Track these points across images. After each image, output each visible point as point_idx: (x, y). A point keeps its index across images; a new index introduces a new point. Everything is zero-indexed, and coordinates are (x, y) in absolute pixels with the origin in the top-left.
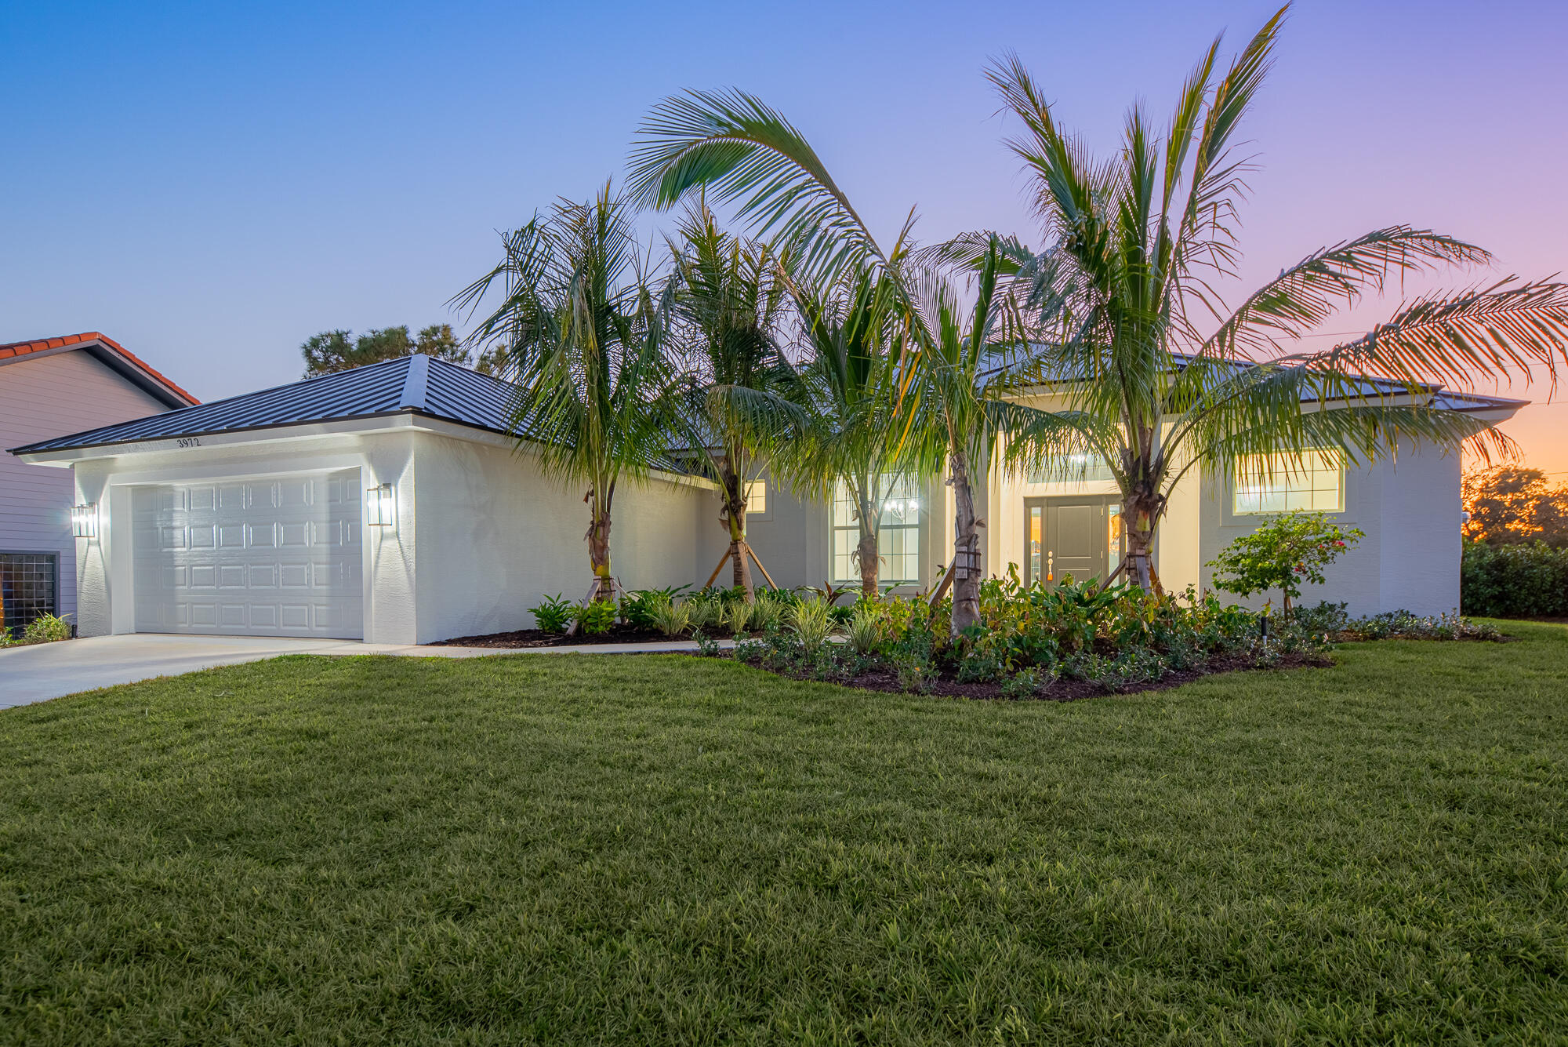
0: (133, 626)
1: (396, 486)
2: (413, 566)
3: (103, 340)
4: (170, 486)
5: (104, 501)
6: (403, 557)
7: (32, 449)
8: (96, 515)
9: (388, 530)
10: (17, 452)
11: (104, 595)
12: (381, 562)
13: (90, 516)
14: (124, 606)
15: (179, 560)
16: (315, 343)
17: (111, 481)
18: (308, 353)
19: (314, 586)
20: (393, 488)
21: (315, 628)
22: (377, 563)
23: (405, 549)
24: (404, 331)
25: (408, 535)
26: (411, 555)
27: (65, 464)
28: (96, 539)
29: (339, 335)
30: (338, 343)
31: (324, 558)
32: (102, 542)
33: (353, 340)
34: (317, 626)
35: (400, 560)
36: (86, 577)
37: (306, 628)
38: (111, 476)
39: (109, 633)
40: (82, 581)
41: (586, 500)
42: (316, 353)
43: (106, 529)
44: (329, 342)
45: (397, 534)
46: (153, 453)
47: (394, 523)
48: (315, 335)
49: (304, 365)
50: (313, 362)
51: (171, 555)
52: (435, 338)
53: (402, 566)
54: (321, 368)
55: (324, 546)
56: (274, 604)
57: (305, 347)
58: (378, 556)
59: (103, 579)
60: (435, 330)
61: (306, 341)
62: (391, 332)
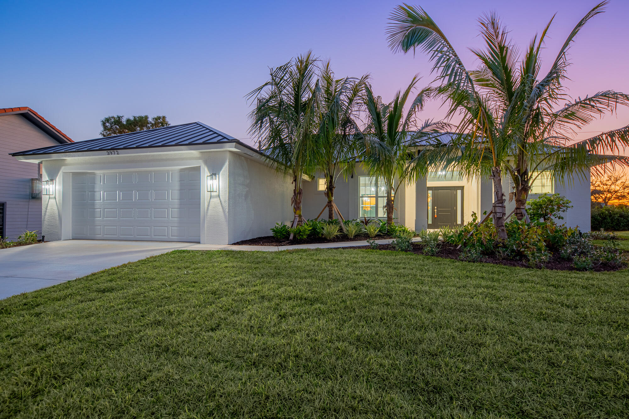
0: (71, 236)
1: (219, 175)
2: (227, 210)
3: (30, 110)
4: (94, 174)
5: (59, 179)
6: (222, 206)
7: (24, 154)
8: (54, 185)
9: (213, 194)
10: (14, 155)
11: (58, 222)
12: (210, 208)
13: (51, 186)
14: (67, 228)
15: (97, 206)
16: (107, 120)
17: (63, 169)
18: (104, 124)
19: (171, 218)
20: (217, 176)
21: (171, 237)
22: (208, 208)
23: (223, 202)
24: (146, 117)
25: (225, 196)
26: (226, 205)
27: (36, 161)
28: (54, 196)
29: (119, 117)
30: (118, 121)
31: (177, 206)
32: (57, 197)
33: (124, 121)
34: (155, 236)
35: (220, 207)
36: (47, 213)
37: (149, 237)
38: (63, 168)
39: (59, 239)
40: (45, 214)
41: (292, 183)
42: (107, 124)
43: (59, 191)
44: (113, 120)
45: (219, 196)
46: (87, 157)
47: (218, 191)
48: (107, 117)
49: (102, 128)
50: (105, 128)
51: (93, 204)
52: (159, 121)
53: (221, 210)
54: (109, 130)
55: (176, 201)
56: (150, 226)
57: (103, 121)
58: (208, 206)
59: (57, 214)
60: (159, 118)
61: (103, 118)
62: (141, 118)
